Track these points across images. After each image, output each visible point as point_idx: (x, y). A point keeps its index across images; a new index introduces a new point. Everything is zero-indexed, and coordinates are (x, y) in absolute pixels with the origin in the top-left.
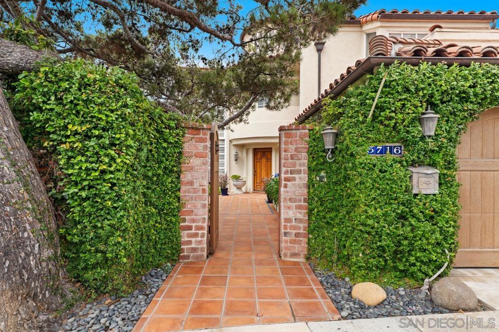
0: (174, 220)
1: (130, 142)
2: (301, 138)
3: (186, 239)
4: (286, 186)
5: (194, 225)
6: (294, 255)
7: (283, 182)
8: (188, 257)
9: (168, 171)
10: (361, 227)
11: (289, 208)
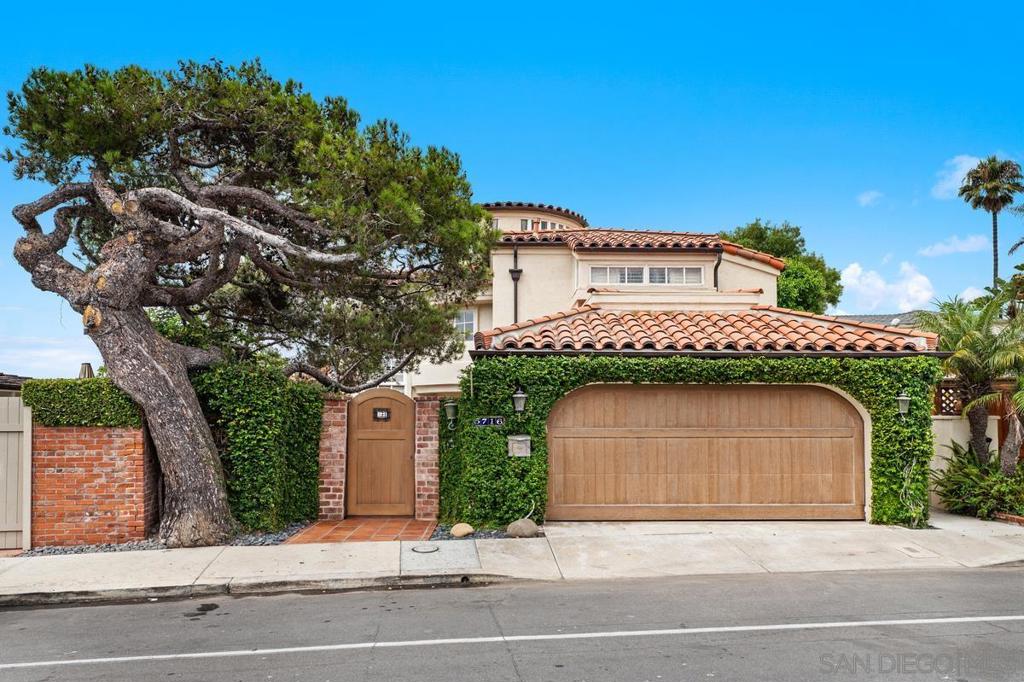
0: (313, 482)
1: (279, 419)
2: (433, 408)
3: (324, 500)
4: (419, 452)
5: (332, 487)
6: (427, 515)
7: (417, 449)
8: (326, 516)
9: (308, 439)
10: (467, 484)
11: (422, 472)
